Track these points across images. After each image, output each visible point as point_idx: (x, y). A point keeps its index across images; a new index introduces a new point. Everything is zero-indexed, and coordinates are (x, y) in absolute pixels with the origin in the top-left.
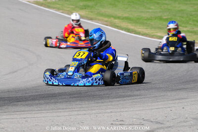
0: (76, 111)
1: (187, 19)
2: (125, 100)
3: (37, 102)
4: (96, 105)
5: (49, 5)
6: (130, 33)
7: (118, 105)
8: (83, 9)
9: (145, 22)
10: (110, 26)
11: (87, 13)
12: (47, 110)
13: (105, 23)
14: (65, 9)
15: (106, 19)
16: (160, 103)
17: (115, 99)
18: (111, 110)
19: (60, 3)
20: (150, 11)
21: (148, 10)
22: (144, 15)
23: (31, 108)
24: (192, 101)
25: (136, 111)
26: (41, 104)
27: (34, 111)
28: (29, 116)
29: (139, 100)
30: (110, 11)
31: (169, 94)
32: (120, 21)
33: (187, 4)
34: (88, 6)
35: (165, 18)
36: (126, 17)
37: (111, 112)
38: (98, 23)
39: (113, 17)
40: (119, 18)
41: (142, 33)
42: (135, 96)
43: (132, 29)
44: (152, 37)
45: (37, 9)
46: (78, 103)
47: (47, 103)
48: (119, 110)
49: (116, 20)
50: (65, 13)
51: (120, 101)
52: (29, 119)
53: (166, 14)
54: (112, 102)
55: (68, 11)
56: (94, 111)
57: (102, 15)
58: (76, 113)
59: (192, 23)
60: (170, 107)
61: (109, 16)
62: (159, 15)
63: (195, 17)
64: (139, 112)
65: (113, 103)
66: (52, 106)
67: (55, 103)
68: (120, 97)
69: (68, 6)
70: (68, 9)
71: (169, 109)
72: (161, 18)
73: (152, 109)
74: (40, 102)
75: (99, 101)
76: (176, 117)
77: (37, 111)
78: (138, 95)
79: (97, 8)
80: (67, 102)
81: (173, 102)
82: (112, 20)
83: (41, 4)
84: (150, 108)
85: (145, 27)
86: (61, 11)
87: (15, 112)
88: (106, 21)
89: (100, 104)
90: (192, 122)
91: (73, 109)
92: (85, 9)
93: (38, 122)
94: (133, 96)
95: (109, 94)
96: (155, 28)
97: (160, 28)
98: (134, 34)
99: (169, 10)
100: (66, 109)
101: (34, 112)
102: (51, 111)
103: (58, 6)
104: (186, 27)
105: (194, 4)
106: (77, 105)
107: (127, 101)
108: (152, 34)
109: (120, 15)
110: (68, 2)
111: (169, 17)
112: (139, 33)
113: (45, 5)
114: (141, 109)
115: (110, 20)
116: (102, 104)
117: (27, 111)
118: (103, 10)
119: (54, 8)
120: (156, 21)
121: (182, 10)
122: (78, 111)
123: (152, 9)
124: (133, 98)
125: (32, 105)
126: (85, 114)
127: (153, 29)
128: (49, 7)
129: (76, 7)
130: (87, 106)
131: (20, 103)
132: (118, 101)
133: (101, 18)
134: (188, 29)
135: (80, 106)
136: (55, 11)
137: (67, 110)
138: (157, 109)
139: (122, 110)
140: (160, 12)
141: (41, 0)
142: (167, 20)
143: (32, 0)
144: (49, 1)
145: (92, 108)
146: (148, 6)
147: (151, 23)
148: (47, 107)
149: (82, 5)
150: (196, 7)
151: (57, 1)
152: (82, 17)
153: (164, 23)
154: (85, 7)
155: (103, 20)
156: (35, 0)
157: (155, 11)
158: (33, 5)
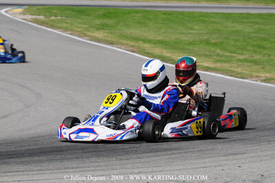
0: (90, 171)
1: (245, 43)
2: (159, 156)
3: (36, 158)
4: (119, 162)
5: (53, 23)
6: (166, 63)
7: (148, 162)
8: (100, 29)
9: (187, 47)
10: (137, 53)
11: (106, 34)
12: (51, 170)
13: (130, 48)
14: (75, 29)
15: (132, 43)
16: (207, 160)
17: (145, 155)
18: (139, 170)
19: (68, 21)
20: (193, 32)
21: (190, 31)
22: (183, 38)
23: (29, 167)
24: (252, 157)
26: (41, 161)
27: (32, 171)
28: (25, 178)
29: (178, 155)
30: (137, 32)
31: (220, 147)
32: (152, 45)
33: (244, 23)
34: (107, 26)
35: (213, 41)
36: (159, 41)
37: (140, 172)
38: (121, 48)
39: (142, 40)
40: (149, 41)
42: (173, 150)
43: (168, 57)
45: (37, 29)
46: (93, 159)
47: (51, 160)
48: (150, 170)
49: (147, 45)
50: (75, 35)
51: (153, 157)
53: (214, 37)
54: (140, 158)
55: (80, 31)
56: (115, 171)
57: (127, 38)
59: (251, 49)
60: (221, 166)
61: (137, 39)
62: (206, 37)
63: (255, 41)
65: (142, 160)
66: (58, 164)
67: (62, 160)
68: (152, 152)
69: (79, 25)
71: (220, 168)
72: (207, 42)
73: (196, 168)
74: (41, 158)
75: (123, 157)
76: (229, 179)
77: (36, 171)
78: (176, 149)
79: (119, 28)
80: (78, 158)
81: (226, 158)
82: (141, 44)
83: (42, 23)
84: (194, 166)
86: (70, 32)
87: (5, 172)
88: (132, 46)
89: (124, 162)
91: (87, 169)
92: (103, 29)
94: (170, 150)
95: (137, 148)
97: (208, 56)
98: (171, 63)
99: (219, 30)
100: (77, 168)
101: (32, 173)
102: (56, 171)
103: (66, 25)
104: (243, 54)
105: (253, 23)
106: (92, 162)
107: (162, 157)
109: (151, 38)
110: (79, 20)
111: (220, 40)
113: (47, 24)
114: (181, 167)
115: (137, 44)
116: (128, 162)
117: (23, 171)
118: (128, 31)
119: (59, 28)
120: (201, 46)
121: (237, 31)
122: (93, 170)
123: (196, 29)
124: (169, 152)
125: (28, 163)
128: (53, 27)
129: (90, 27)
130: (106, 163)
131: (12, 160)
132: (150, 157)
133: (125, 42)
134: (246, 57)
135: (96, 164)
136: (62, 32)
137: (78, 170)
138: (203, 167)
139: (155, 169)
140: (207, 33)
141: (42, 17)
142: (215, 45)
143: (29, 17)
144: (53, 18)
145: (114, 167)
146: (189, 25)
147: (195, 49)
148: (51, 166)
149: (98, 23)
150: (256, 26)
151: (64, 18)
152: (99, 40)
153: (213, 49)
154: (102, 27)
155: (127, 45)
156: (34, 17)
157: (200, 32)
158: (30, 23)
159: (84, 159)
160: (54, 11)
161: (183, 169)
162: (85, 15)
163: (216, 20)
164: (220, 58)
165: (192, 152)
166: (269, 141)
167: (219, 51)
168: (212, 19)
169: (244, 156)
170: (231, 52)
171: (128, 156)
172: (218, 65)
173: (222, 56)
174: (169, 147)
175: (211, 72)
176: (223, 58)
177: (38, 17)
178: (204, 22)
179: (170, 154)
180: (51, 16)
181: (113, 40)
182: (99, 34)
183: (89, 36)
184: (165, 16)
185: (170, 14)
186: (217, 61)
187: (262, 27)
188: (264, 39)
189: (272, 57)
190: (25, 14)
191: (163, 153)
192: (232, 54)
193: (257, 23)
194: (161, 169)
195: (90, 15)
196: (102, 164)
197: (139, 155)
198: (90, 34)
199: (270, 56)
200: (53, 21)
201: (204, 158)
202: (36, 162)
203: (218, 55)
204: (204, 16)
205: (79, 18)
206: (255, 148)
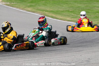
0: (27, 58)
2: (52, 52)
3: (8, 54)
4: (37, 55)
6: (54, 19)
7: (48, 55)
8: (30, 7)
9: (61, 13)
11: (32, 9)
13: (41, 14)
15: (41, 12)
16: (69, 54)
17: (47, 52)
18: (45, 58)
19: (18, 4)
20: (63, 7)
22: (60, 9)
23: (5, 58)
24: (85, 52)
25: (57, 58)
26: (10, 55)
27: (6, 59)
28: (4, 61)
29: (59, 52)
30: (43, 8)
31: (74, 49)
32: (49, 13)
33: (82, 4)
34: (32, 6)
35: (70, 11)
36: (51, 11)
37: (45, 59)
38: (37, 14)
39: (45, 11)
40: (48, 11)
41: (59, 18)
42: (57, 50)
43: (54, 17)
44: (65, 20)
45: (7, 7)
47: (13, 55)
48: (49, 58)
49: (47, 13)
50: (21, 9)
51: (50, 53)
52: (4, 63)
53: (71, 9)
55: (22, 8)
56: (36, 58)
57: (39, 10)
58: (27, 59)
60: (74, 55)
61: (43, 10)
62: (68, 9)
64: (59, 58)
65: (46, 54)
66: (15, 56)
67: (17, 55)
68: (49, 51)
69: (22, 6)
70: (22, 7)
71: (74, 56)
72: (68, 11)
73: (65, 57)
75: (39, 53)
76: (77, 60)
77: (8, 59)
78: (58, 50)
79: (36, 6)
81: (76, 53)
83: (9, 5)
84: (65, 56)
85: (61, 16)
86: (19, 8)
88: (41, 13)
89: (39, 55)
90: (85, 63)
91: (26, 58)
92: (31, 7)
93: (8, 65)
94: (56, 50)
95: (44, 50)
96: (66, 16)
97: (69, 16)
98: (56, 19)
99: (73, 6)
100: (22, 57)
102: (15, 59)
103: (17, 6)
105: (85, 3)
106: (28, 55)
108: (65, 19)
109: (48, 10)
110: (22, 4)
111: (73, 10)
112: (58, 19)
113: (10, 5)
114: (60, 56)
115: (43, 12)
116: (41, 55)
117: (3, 59)
118: (40, 8)
119: (15, 7)
120: (66, 12)
121: (79, 7)
122: (28, 58)
123: (64, 6)
124: (55, 51)
125: (5, 56)
126: (32, 60)
127: (65, 16)
128: (12, 7)
129: (27, 6)
130: (33, 56)
132: (48, 53)
133: (39, 11)
136: (16, 8)
138: (68, 56)
141: (8, 3)
142: (71, 12)
143: (4, 3)
144: (13, 3)
145: (36, 57)
146: (62, 5)
147: (64, 13)
148: (13, 57)
149: (29, 5)
150: (86, 5)
151: (16, 3)
152: (29, 11)
153: (70, 13)
154: (30, 6)
155: (40, 12)
156: (6, 3)
157: (66, 7)
158: (4, 5)
159: (25, 54)
160: (13, 1)
161: (61, 57)
162: (24, 2)
163: (71, 3)
164: (73, 17)
165: (63, 51)
166: (91, 46)
167: (72, 14)
168: (70, 3)
169: (83, 52)
170: (77, 14)
171: (41, 53)
172: (73, 19)
173: (74, 16)
174: (55, 49)
175: (70, 22)
176: (74, 17)
177: (7, 3)
178: (67, 4)
179: (56, 52)
180: (12, 3)
181: (34, 11)
182: (29, 9)
183: (26, 10)
184: (53, 2)
185: (55, 1)
186: (72, 18)
187: (88, 5)
188: (89, 9)
189: (92, 16)
190: (2, 2)
191: (53, 51)
192: (77, 15)
193: (86, 4)
194: (53, 57)
195: (26, 2)
196: (31, 56)
197: (45, 52)
198: (26, 9)
199: (91, 15)
200: (12, 4)
201: (68, 53)
202: (8, 56)
203: (72, 15)
204: (67, 2)
205: (22, 3)
206: (86, 49)
